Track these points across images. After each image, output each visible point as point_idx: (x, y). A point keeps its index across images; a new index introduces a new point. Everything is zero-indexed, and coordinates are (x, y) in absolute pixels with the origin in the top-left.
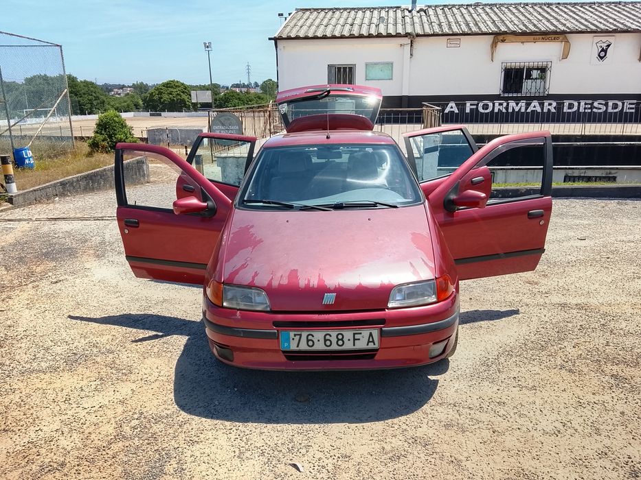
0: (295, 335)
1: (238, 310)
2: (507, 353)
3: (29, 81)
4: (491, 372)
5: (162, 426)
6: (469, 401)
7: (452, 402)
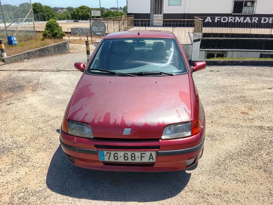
0: (107, 153)
1: (75, 136)
2: (230, 157)
3: (22, 5)
4: (221, 170)
5: (35, 198)
6: (208, 189)
7: (198, 189)
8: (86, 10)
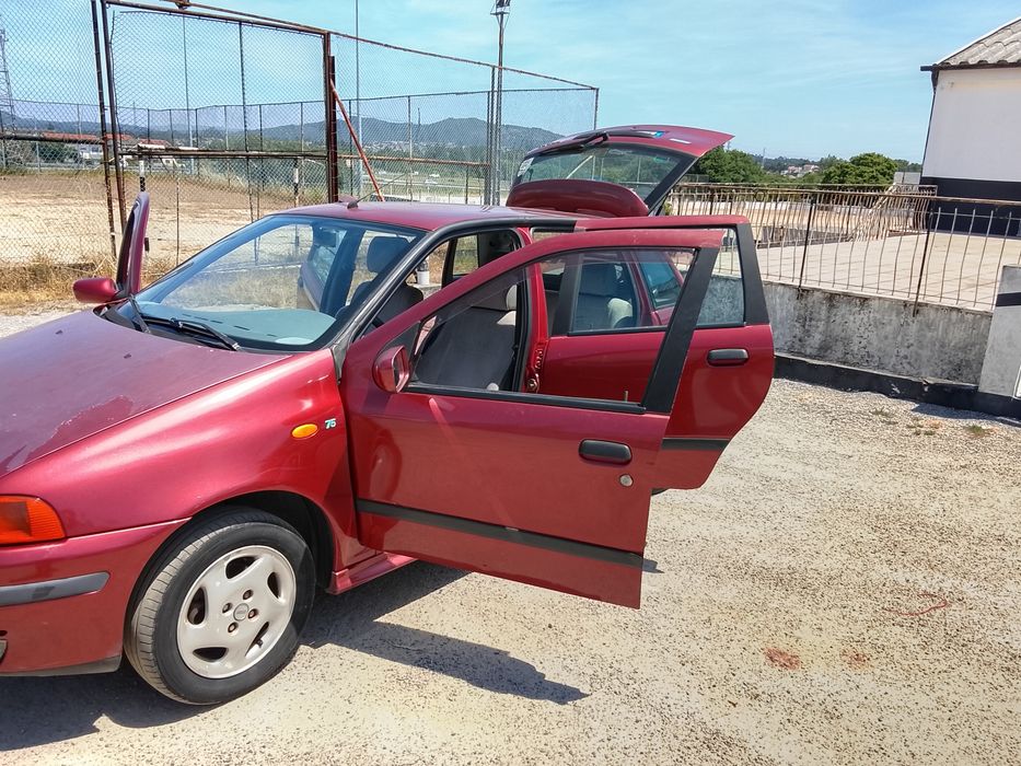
8: (879, 168)
